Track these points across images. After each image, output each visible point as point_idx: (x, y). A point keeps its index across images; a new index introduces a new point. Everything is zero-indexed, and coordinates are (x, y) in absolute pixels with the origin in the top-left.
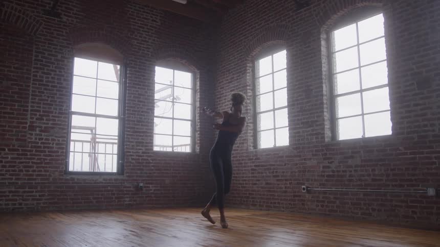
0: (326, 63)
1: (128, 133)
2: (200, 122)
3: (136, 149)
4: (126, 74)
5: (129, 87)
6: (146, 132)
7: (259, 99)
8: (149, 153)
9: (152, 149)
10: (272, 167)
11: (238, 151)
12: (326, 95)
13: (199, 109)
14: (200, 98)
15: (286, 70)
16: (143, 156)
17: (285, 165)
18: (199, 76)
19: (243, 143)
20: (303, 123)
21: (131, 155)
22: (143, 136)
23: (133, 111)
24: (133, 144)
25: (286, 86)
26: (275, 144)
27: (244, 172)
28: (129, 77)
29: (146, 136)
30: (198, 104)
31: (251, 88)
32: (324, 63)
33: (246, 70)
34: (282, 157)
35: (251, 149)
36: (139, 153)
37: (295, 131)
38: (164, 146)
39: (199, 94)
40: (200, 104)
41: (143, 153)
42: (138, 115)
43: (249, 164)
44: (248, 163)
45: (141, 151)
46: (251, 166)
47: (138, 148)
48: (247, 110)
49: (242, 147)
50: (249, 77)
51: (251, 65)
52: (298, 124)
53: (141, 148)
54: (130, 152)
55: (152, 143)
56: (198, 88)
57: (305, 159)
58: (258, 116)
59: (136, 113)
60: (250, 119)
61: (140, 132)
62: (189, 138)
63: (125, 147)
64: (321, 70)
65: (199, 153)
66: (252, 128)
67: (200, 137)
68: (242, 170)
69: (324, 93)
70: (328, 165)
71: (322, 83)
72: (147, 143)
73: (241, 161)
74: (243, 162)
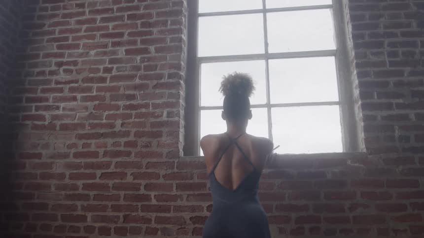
10: (294, 215)
11: (132, 158)
19: (158, 135)
27: (153, 225)
43: (179, 203)
44: (180, 197)
46: (193, 209)
49: (147, 146)
66: (184, 94)
68: (149, 221)
73: (142, 191)
74: (153, 194)
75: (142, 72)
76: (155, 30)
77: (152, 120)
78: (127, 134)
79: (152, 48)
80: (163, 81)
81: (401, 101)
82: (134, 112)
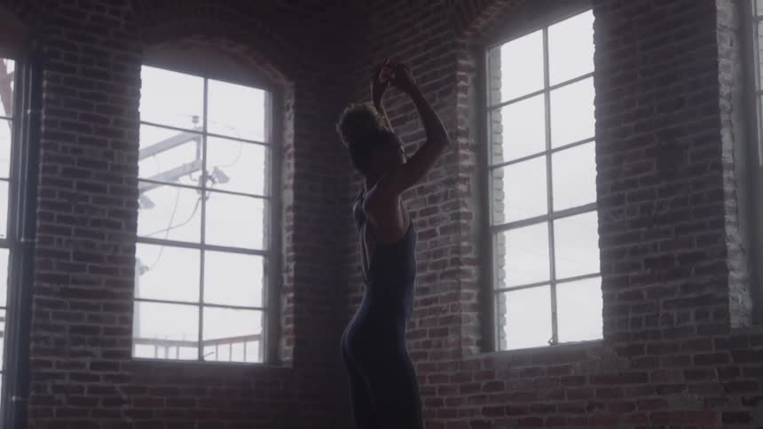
0: (733, 55)
1: (41, 297)
2: (297, 258)
3: (73, 354)
4: (37, 89)
5: (47, 135)
6: (105, 294)
7: (500, 178)
8: (114, 367)
9: (128, 354)
10: (545, 417)
11: (428, 361)
12: (732, 167)
13: (291, 214)
14: (297, 176)
15: (592, 79)
16: (97, 378)
17: (590, 408)
18: (291, 102)
19: (444, 333)
20: (649, 263)
21: (56, 376)
22: (95, 308)
23: (61, 219)
24: (57, 335)
25: (592, 134)
26: (555, 335)
28: (48, 100)
29: (108, 307)
30: (288, 197)
31: (472, 141)
32: (727, 55)
33: (454, 79)
34: (581, 380)
35: (470, 352)
36: (81, 366)
37: (623, 291)
38: (168, 343)
39: (292, 161)
40: (296, 197)
41: (95, 366)
42: (79, 233)
43: (464, 407)
45: (87, 361)
46: (472, 412)
47: (81, 348)
48: (457, 216)
49: (439, 345)
50: (464, 103)
51: (470, 63)
52: (635, 266)
53: (89, 348)
54: (49, 364)
55: (130, 331)
56: (289, 140)
57: (660, 390)
58: (496, 239)
59: (73, 227)
60: (469, 249)
61: (82, 294)
62: (259, 315)
63: (32, 345)
64: (714, 81)
65: (290, 366)
66: (474, 279)
67: (296, 311)
69: (727, 157)
70: (743, 409)
71: (717, 124)
72: (108, 331)
73: (437, 396)
74: (445, 397)
75: (432, 260)
76: (439, 205)
77: (441, 316)
78: (423, 334)
79: (438, 229)
80: (446, 270)
81: (635, 273)
82: (428, 307)
